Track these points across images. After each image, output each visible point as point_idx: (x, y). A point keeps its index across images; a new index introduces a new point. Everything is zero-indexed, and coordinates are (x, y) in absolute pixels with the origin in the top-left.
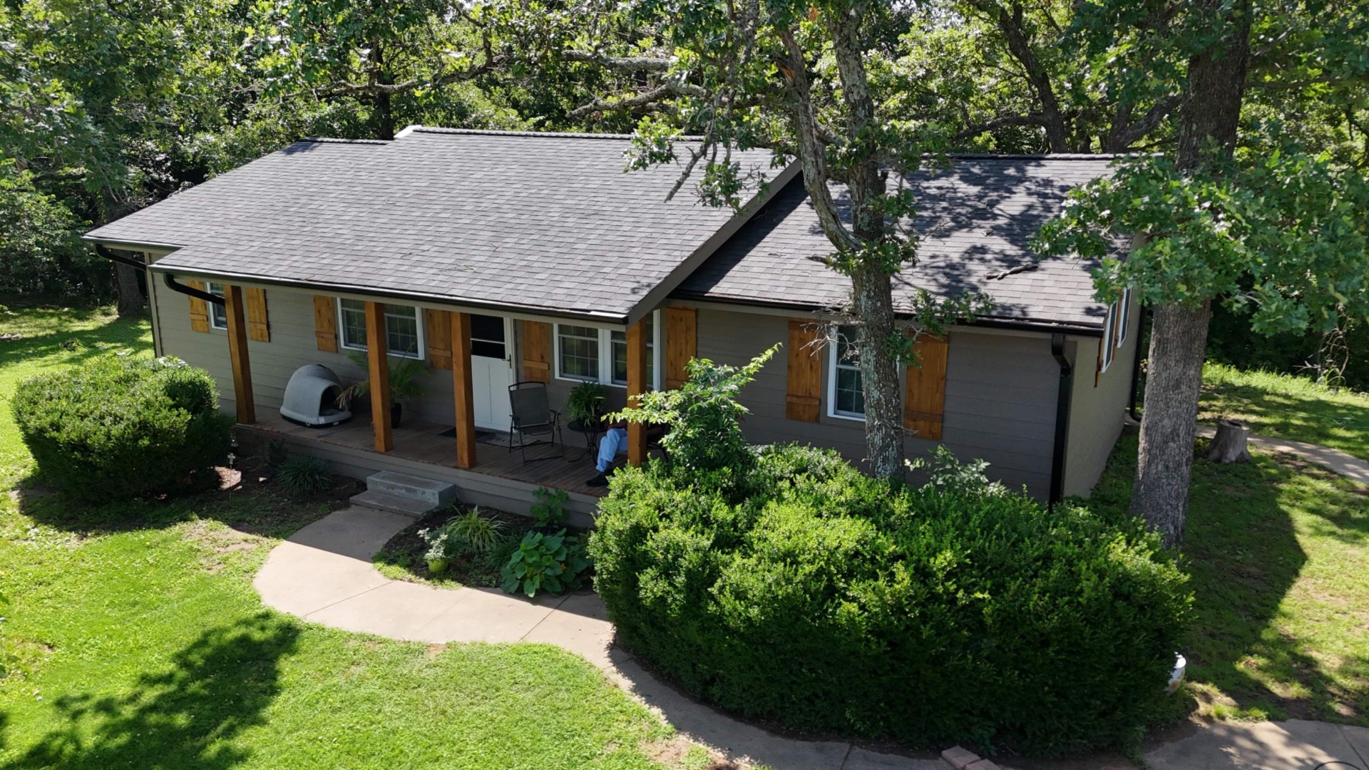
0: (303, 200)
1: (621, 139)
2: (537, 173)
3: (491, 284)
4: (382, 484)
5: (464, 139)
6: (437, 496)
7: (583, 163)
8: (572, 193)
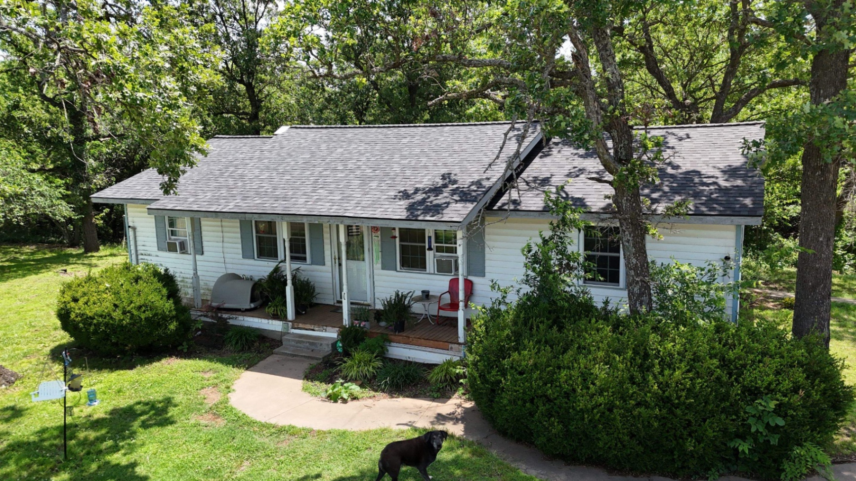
0: (232, 169)
1: (424, 126)
2: (378, 147)
3: (368, 209)
4: (293, 340)
5: (324, 131)
6: (330, 346)
7: (405, 141)
8: (403, 157)
